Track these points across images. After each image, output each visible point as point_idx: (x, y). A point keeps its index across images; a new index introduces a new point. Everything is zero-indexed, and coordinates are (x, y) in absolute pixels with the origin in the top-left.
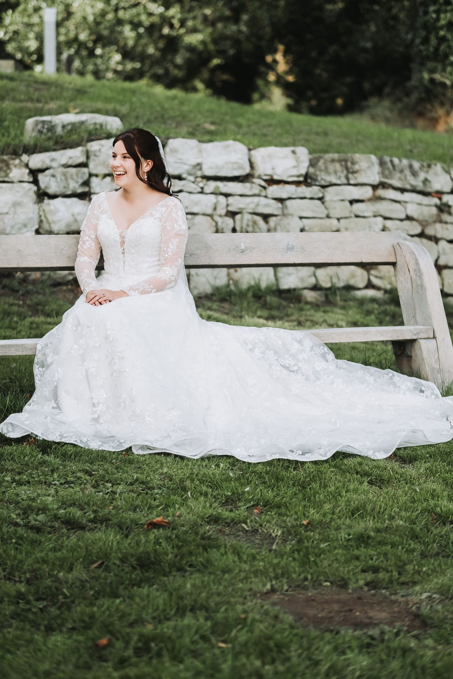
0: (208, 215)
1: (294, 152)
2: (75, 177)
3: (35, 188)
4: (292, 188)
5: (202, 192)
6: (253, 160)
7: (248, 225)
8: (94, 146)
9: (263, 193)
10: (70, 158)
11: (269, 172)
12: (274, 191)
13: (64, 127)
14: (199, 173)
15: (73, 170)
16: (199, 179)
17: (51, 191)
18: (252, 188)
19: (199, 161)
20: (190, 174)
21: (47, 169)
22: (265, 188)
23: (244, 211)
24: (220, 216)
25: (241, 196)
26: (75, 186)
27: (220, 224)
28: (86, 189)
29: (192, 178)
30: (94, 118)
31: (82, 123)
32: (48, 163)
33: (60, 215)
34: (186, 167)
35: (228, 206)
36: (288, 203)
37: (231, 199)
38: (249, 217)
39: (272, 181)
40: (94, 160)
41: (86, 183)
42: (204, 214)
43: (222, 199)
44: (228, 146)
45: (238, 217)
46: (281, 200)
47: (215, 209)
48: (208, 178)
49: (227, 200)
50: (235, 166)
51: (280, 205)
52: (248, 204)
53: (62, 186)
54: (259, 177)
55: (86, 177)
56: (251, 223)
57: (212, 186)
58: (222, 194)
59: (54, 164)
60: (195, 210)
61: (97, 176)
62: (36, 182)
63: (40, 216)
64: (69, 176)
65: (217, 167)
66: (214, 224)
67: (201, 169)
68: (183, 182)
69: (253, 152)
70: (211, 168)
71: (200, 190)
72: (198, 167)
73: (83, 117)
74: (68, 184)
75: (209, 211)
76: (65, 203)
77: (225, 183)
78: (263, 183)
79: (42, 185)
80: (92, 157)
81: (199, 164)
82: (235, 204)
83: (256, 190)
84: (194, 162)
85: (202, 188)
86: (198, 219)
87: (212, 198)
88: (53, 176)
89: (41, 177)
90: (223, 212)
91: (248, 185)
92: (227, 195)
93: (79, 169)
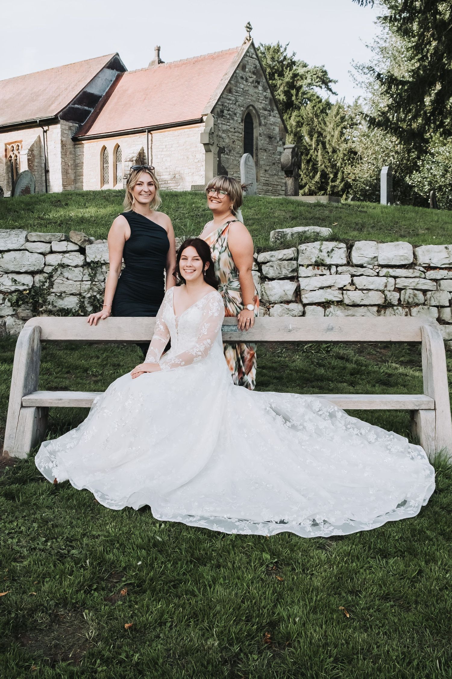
0: (380, 291)
1: (446, 248)
2: (286, 267)
3: (259, 274)
4: (446, 272)
5: (378, 276)
6: (416, 253)
7: (409, 297)
8: (302, 247)
9: (423, 276)
10: (285, 255)
11: (427, 261)
12: (431, 274)
13: (292, 235)
14: (376, 263)
15: (286, 262)
16: (377, 267)
17: (269, 276)
18: (414, 272)
19: (376, 255)
20: (369, 264)
21: (268, 262)
22: (424, 273)
23: (408, 288)
24: (390, 291)
25: (406, 277)
26: (285, 272)
27: (388, 296)
28: (295, 274)
29: (371, 267)
30: (314, 229)
31: (305, 232)
32: (268, 258)
33: (275, 291)
34: (366, 259)
35: (395, 284)
36: (442, 282)
37: (398, 280)
38: (411, 291)
39: (429, 268)
40: (302, 256)
41: (296, 270)
42: (377, 290)
43: (392, 280)
44: (398, 245)
45: (403, 292)
46: (436, 280)
47: (386, 286)
48: (383, 266)
49: (396, 281)
50: (402, 258)
51: (435, 284)
52: (411, 283)
53: (277, 272)
54: (420, 265)
55: (295, 266)
56: (412, 296)
57: (384, 271)
58: (391, 276)
59: (273, 259)
60: (371, 287)
61: (303, 266)
62: (260, 270)
63: (262, 291)
64: (282, 266)
65: (389, 259)
66: (384, 296)
67: (377, 260)
68: (364, 269)
69: (417, 249)
70: (384, 260)
71: (376, 274)
72: (375, 259)
73: (307, 228)
74: (282, 272)
75: (382, 288)
76: (279, 283)
77: (394, 269)
78: (422, 269)
79: (264, 273)
80: (300, 254)
81: (375, 257)
82: (401, 283)
83: (417, 274)
84: (373, 255)
85: (378, 273)
86: (371, 293)
87: (384, 279)
88: (272, 266)
89: (264, 267)
90: (393, 288)
91: (411, 270)
92: (395, 278)
93: (289, 261)
